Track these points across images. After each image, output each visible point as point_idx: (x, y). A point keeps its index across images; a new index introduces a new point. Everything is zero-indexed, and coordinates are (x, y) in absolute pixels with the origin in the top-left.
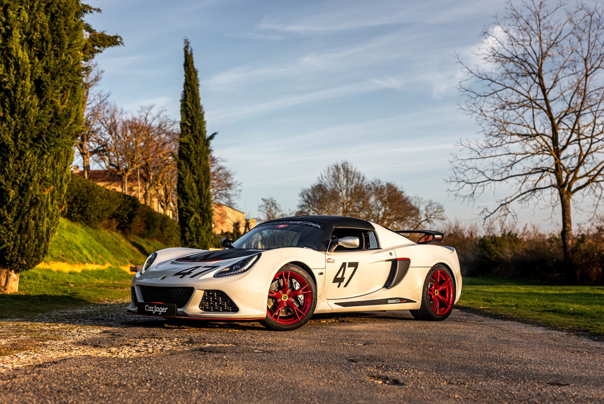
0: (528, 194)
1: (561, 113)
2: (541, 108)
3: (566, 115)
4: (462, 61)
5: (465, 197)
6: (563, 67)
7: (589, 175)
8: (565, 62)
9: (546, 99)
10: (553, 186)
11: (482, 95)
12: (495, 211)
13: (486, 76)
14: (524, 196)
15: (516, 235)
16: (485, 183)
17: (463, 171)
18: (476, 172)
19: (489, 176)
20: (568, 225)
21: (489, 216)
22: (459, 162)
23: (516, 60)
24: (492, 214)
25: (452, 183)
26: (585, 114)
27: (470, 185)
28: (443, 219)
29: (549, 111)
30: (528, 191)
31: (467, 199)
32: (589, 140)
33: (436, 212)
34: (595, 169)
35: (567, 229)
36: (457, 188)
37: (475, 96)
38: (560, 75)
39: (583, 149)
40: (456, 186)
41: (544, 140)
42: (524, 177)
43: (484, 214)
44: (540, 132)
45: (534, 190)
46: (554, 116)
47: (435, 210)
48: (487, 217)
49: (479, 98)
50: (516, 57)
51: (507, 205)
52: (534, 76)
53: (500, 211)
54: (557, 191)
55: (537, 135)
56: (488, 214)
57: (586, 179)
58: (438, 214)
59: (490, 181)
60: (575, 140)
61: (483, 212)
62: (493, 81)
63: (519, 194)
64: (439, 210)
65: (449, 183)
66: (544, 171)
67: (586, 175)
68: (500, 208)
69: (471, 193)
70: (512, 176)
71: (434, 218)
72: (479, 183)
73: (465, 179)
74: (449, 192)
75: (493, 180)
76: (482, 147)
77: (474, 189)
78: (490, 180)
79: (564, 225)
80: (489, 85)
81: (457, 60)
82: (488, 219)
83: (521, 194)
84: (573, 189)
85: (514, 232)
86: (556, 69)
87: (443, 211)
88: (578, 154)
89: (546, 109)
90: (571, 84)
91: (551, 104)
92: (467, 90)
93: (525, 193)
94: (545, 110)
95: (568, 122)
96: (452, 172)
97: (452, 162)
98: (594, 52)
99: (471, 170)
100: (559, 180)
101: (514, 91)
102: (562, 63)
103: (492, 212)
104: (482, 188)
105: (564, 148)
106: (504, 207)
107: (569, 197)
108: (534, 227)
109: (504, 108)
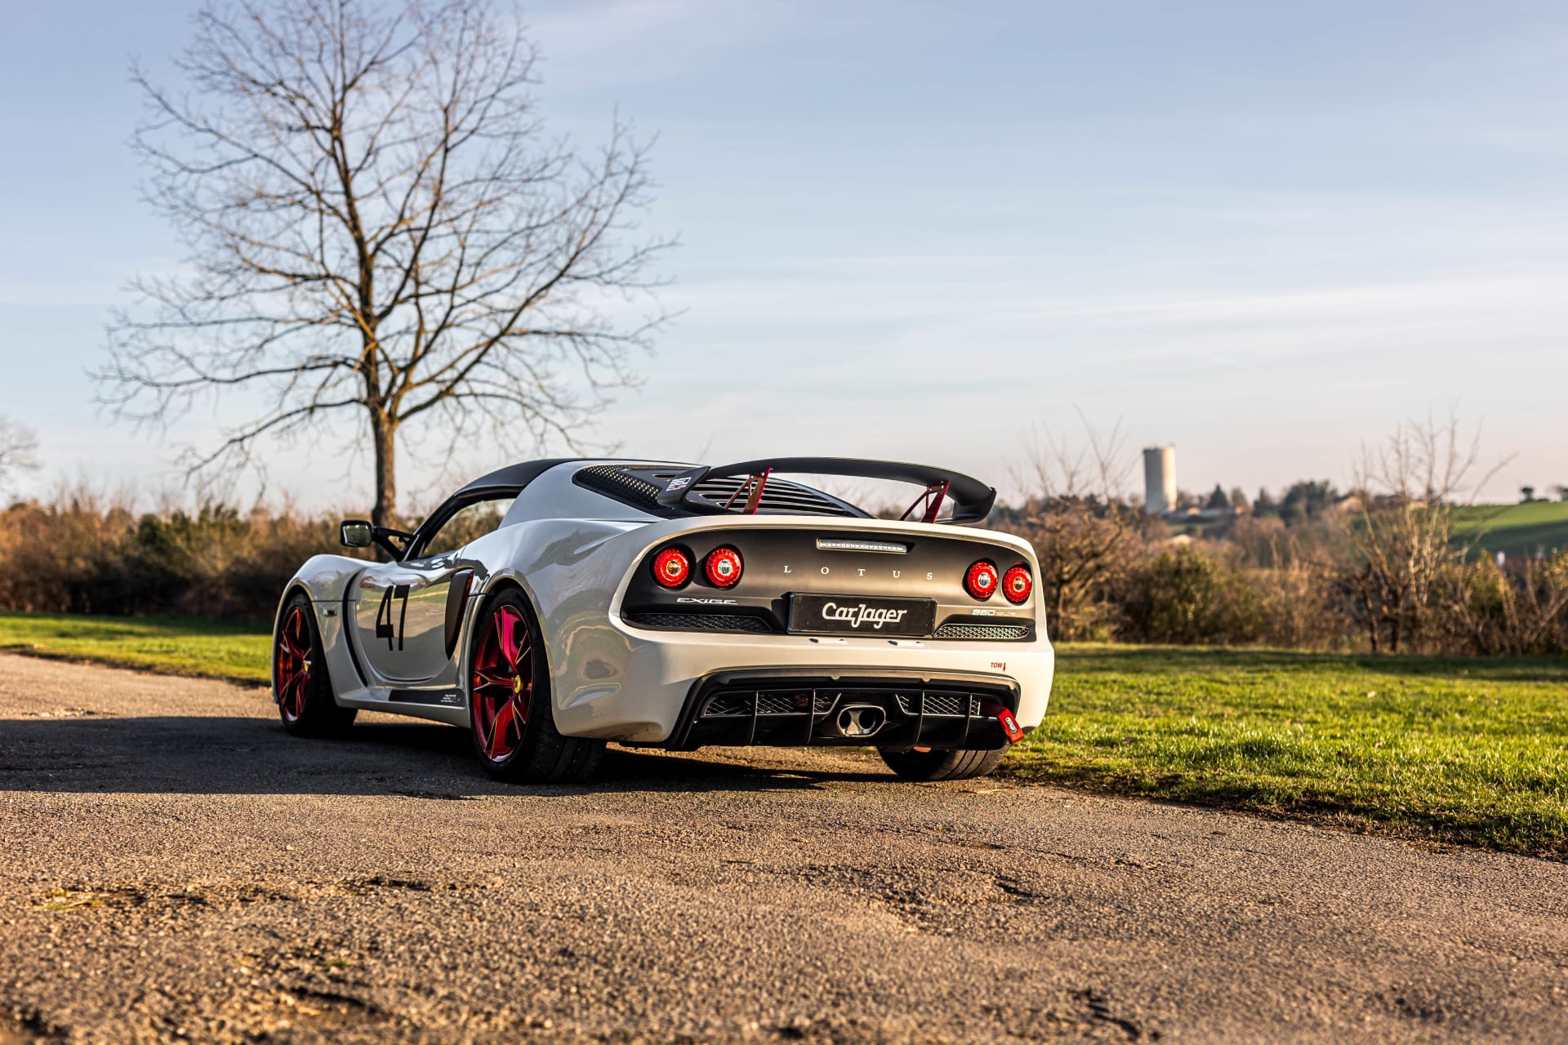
0: (295, 418)
1: (382, 229)
2: (336, 212)
3: (391, 235)
4: (147, 79)
5: (141, 418)
6: (388, 121)
7: (440, 378)
8: (393, 110)
9: (347, 192)
10: (357, 401)
11: (193, 167)
12: (215, 456)
13: (206, 122)
14: (287, 421)
15: (234, 513)
16: (193, 386)
17: (137, 352)
18: (172, 357)
19: (203, 369)
20: (388, 493)
21: (199, 467)
22: (132, 330)
23: (280, 90)
24: (206, 462)
25: (107, 382)
26: (439, 236)
27: (154, 391)
28: (34, 466)
29: (353, 223)
30: (298, 412)
31: (145, 424)
32: (446, 298)
33: (16, 448)
34: (451, 366)
35: (385, 503)
36: (120, 396)
37: (173, 168)
38: (382, 139)
39: (427, 318)
40: (117, 389)
41: (342, 291)
42: (289, 377)
43: (188, 461)
44: (333, 270)
45: (312, 410)
46: (367, 236)
47: (14, 442)
48: (193, 469)
49: (185, 174)
50: (281, 83)
51: (246, 442)
52: (321, 134)
53: (228, 458)
54: (365, 412)
55: (328, 276)
56: (197, 462)
57: (432, 390)
58: (19, 452)
59: (206, 382)
60: (411, 296)
61: (183, 457)
62: (221, 137)
63: (276, 415)
64: (25, 443)
65: (97, 382)
66: (335, 365)
67: (431, 379)
68: (228, 450)
69: (155, 408)
70: (259, 373)
71: (10, 463)
72: (177, 385)
73: (143, 372)
74: (99, 405)
75: (213, 380)
76: (185, 296)
77: (164, 399)
78: (205, 378)
79: (381, 494)
80: (213, 146)
81: (133, 75)
82: (194, 475)
83: (282, 417)
84: (401, 411)
85: (229, 506)
86: (375, 125)
87: (35, 446)
88: (415, 328)
89: (347, 217)
90: (403, 162)
91: (358, 205)
92: (154, 153)
93: (289, 415)
94: (344, 220)
95: (400, 250)
96: (108, 355)
97: (110, 330)
98: (463, 95)
99: (158, 353)
100: (373, 387)
101: (272, 167)
102: (388, 109)
103: (208, 456)
104: (186, 399)
105: (388, 311)
106: (237, 446)
107: (391, 430)
108: (286, 496)
109: (243, 204)
